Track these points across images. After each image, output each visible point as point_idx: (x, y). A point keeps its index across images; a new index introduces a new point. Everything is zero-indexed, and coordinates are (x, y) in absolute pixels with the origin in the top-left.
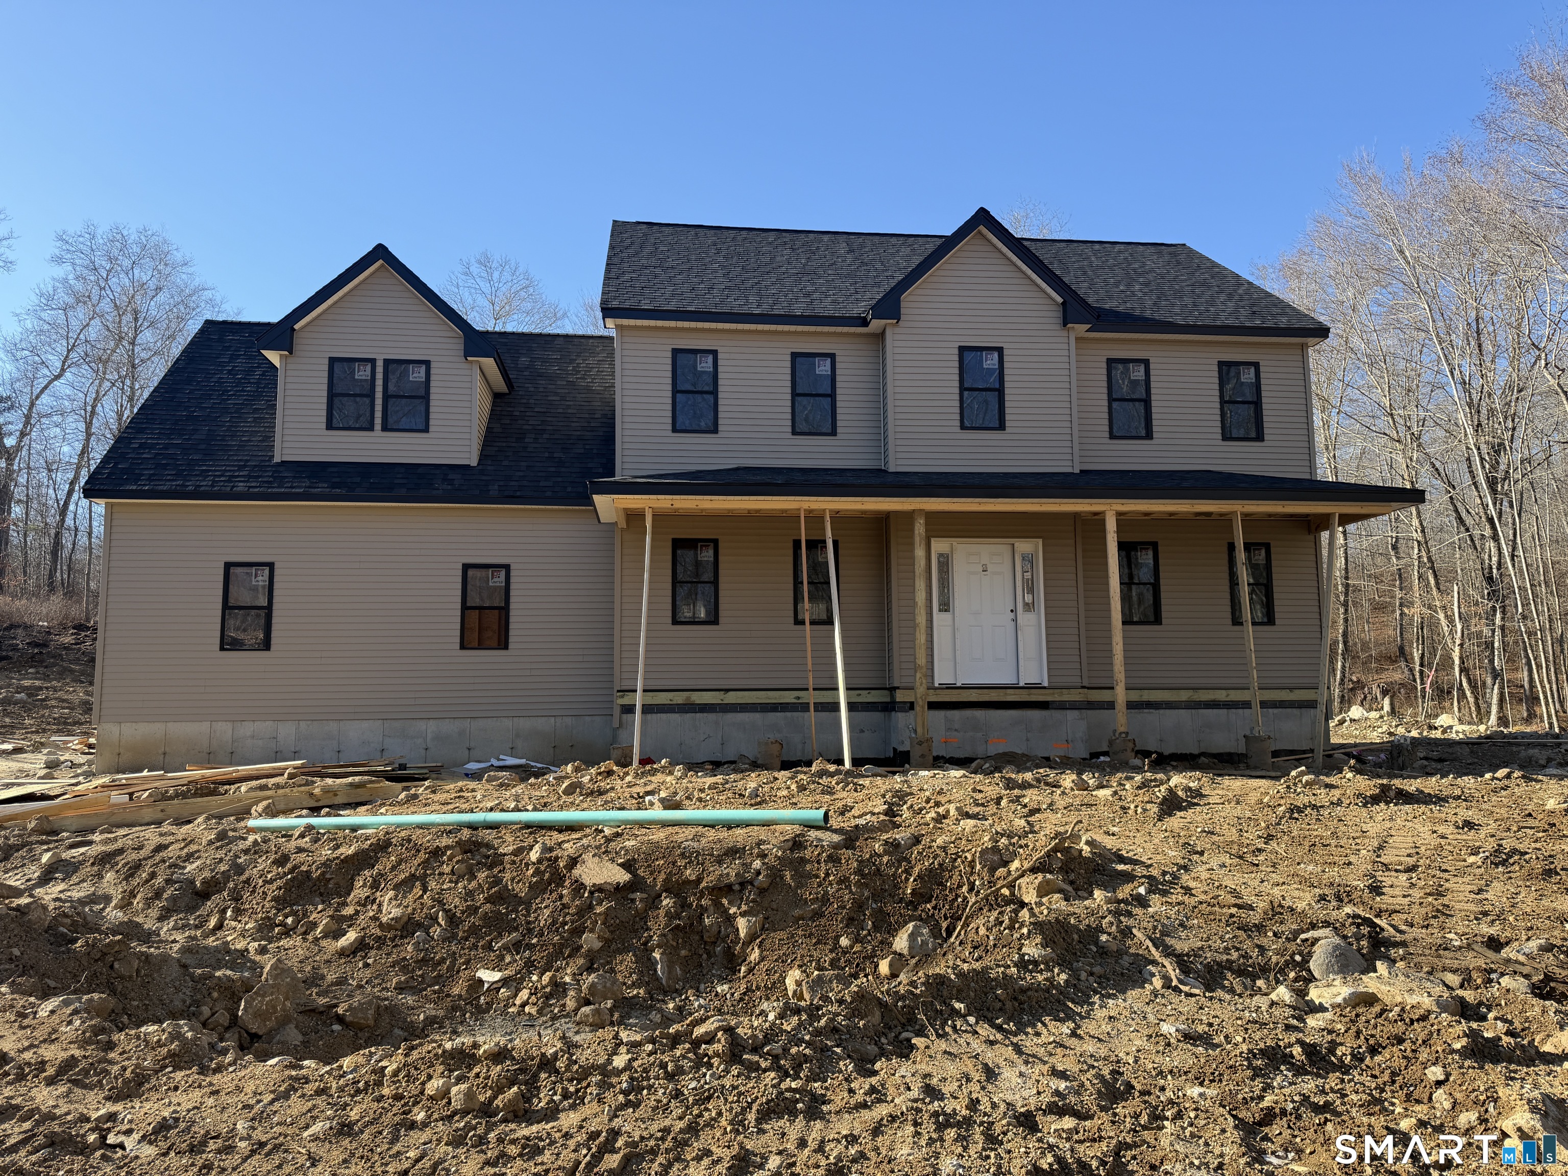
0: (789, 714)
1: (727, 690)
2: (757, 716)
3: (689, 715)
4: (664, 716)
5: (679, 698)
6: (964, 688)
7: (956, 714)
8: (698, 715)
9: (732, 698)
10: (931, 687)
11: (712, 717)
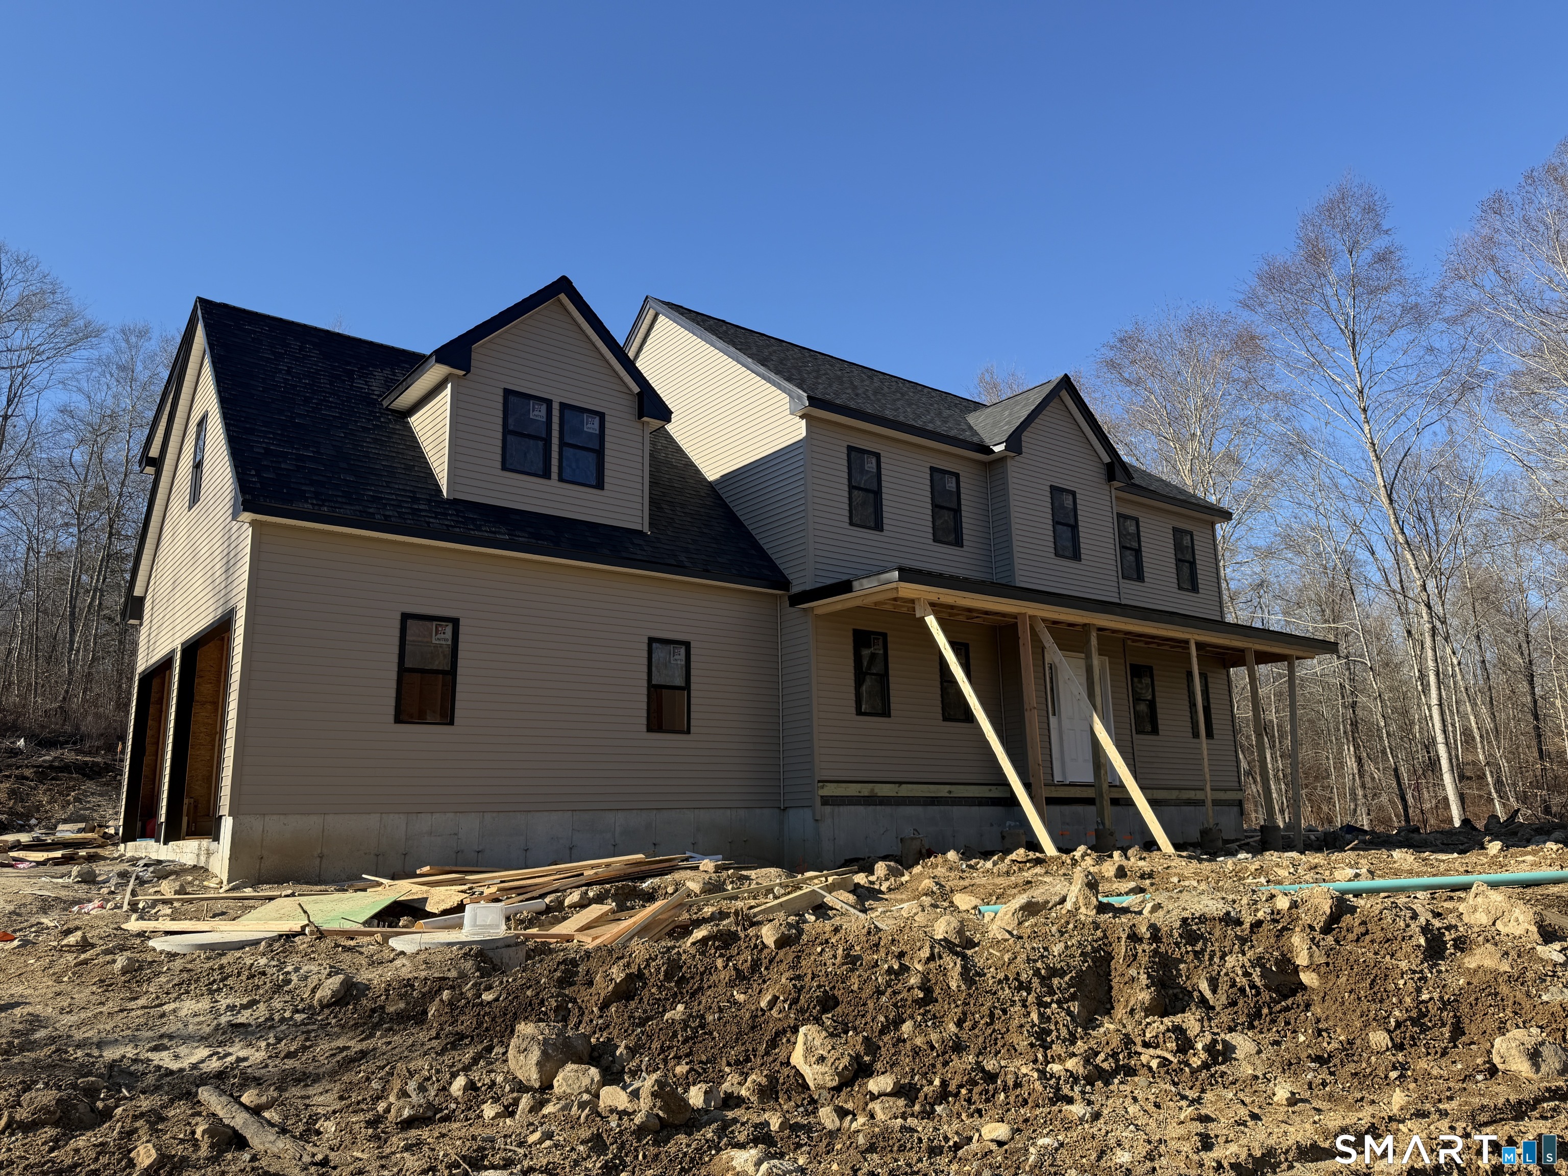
0: (942, 808)
1: (901, 783)
2: (920, 809)
3: (871, 808)
4: (852, 808)
5: (865, 790)
6: (1072, 785)
7: (1067, 809)
8: (879, 808)
9: (905, 791)
10: (1051, 784)
11: (888, 809)
